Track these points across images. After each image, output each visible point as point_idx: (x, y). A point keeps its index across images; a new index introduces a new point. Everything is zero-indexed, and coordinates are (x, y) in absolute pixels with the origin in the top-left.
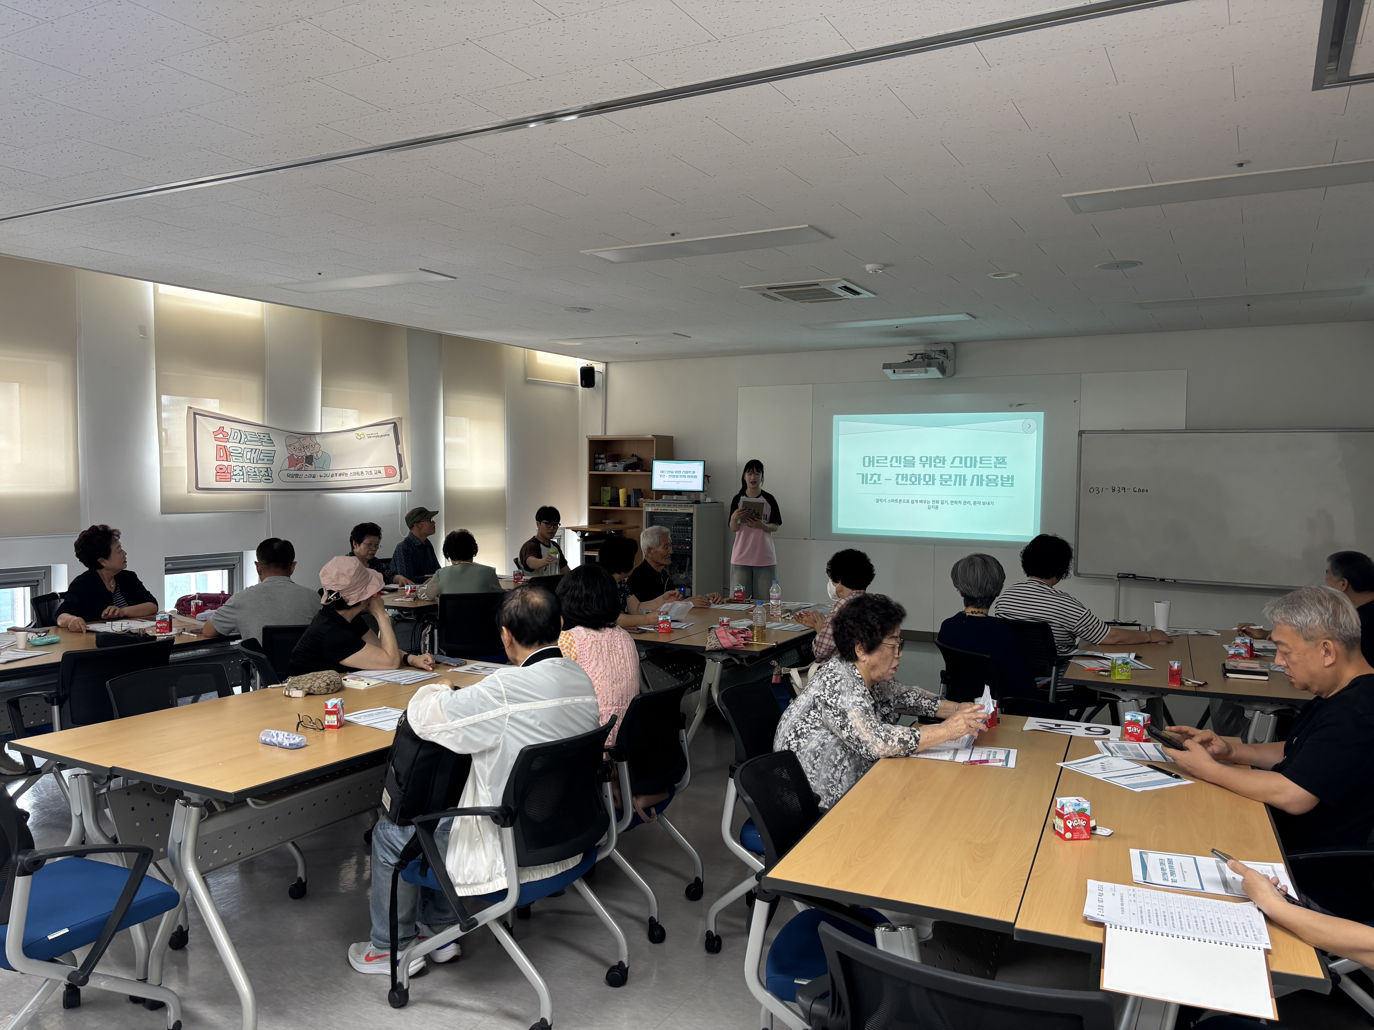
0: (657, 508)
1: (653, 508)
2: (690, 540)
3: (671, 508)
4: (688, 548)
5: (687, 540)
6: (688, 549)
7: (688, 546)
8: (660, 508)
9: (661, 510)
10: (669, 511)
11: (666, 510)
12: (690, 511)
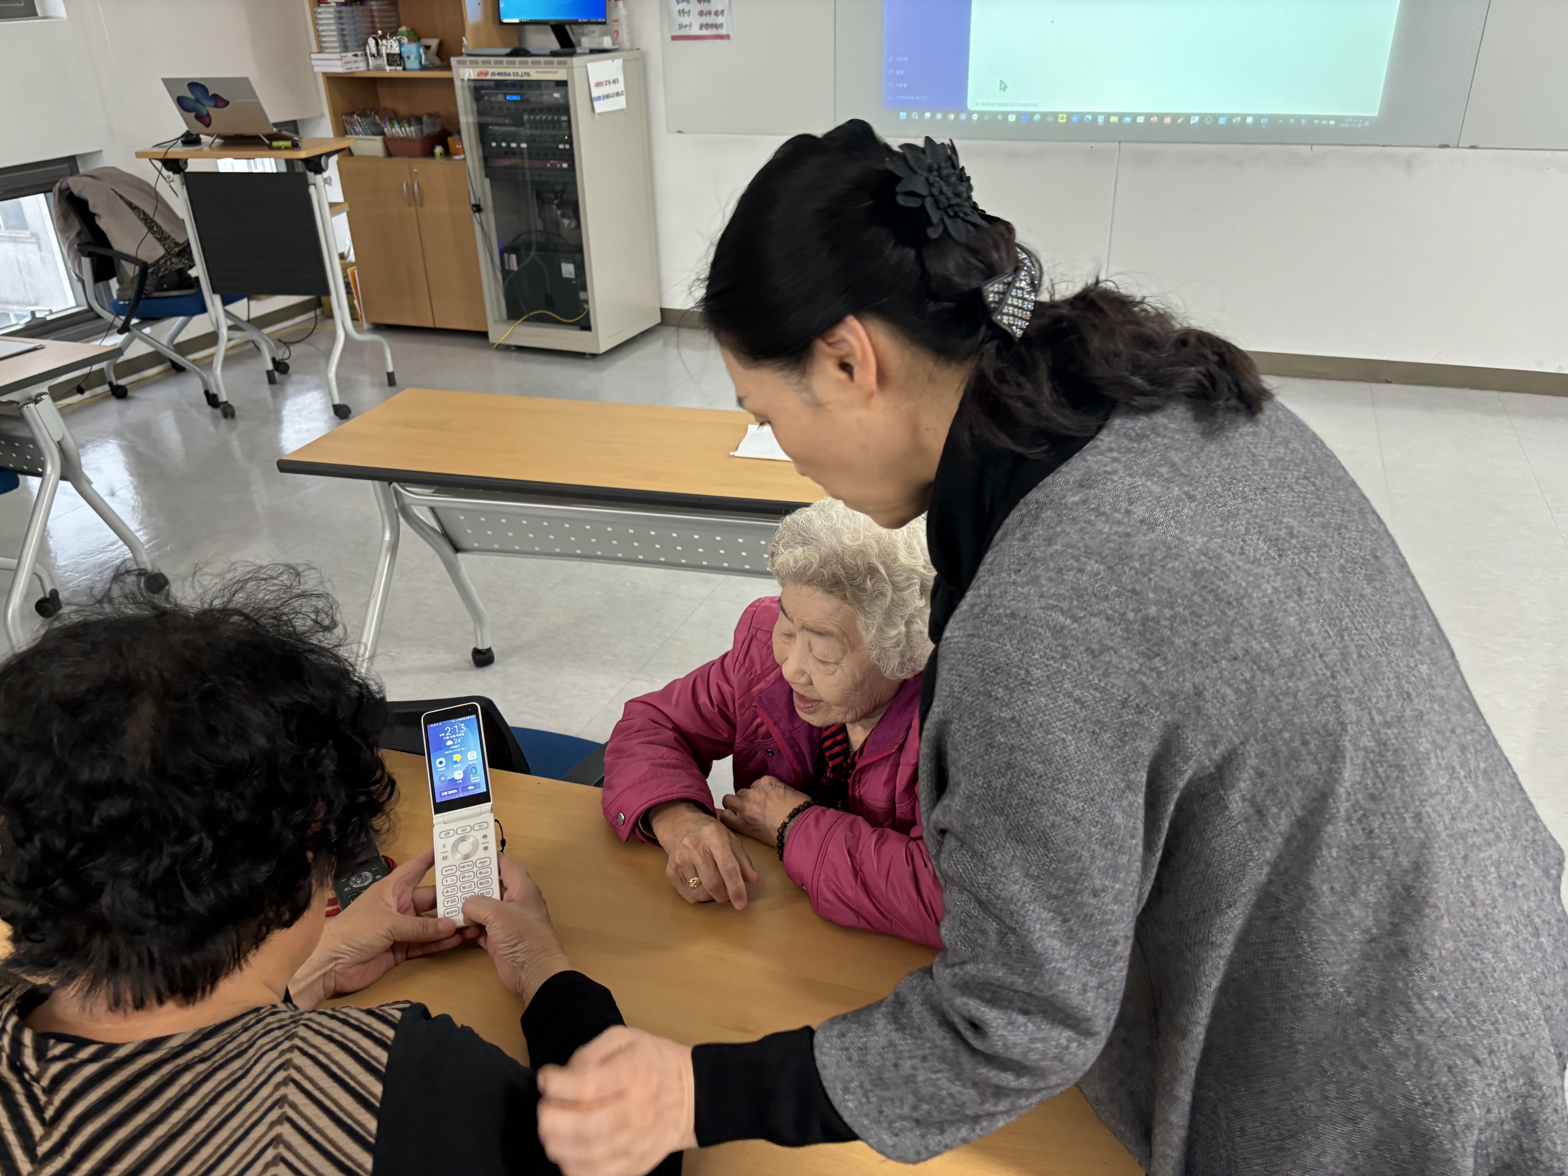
0: (484, 70)
1: (478, 70)
2: (567, 147)
3: (516, 70)
4: (565, 165)
5: (561, 146)
6: (565, 169)
7: (566, 161)
8: (490, 70)
9: (493, 74)
10: (512, 78)
11: (505, 74)
12: (560, 75)
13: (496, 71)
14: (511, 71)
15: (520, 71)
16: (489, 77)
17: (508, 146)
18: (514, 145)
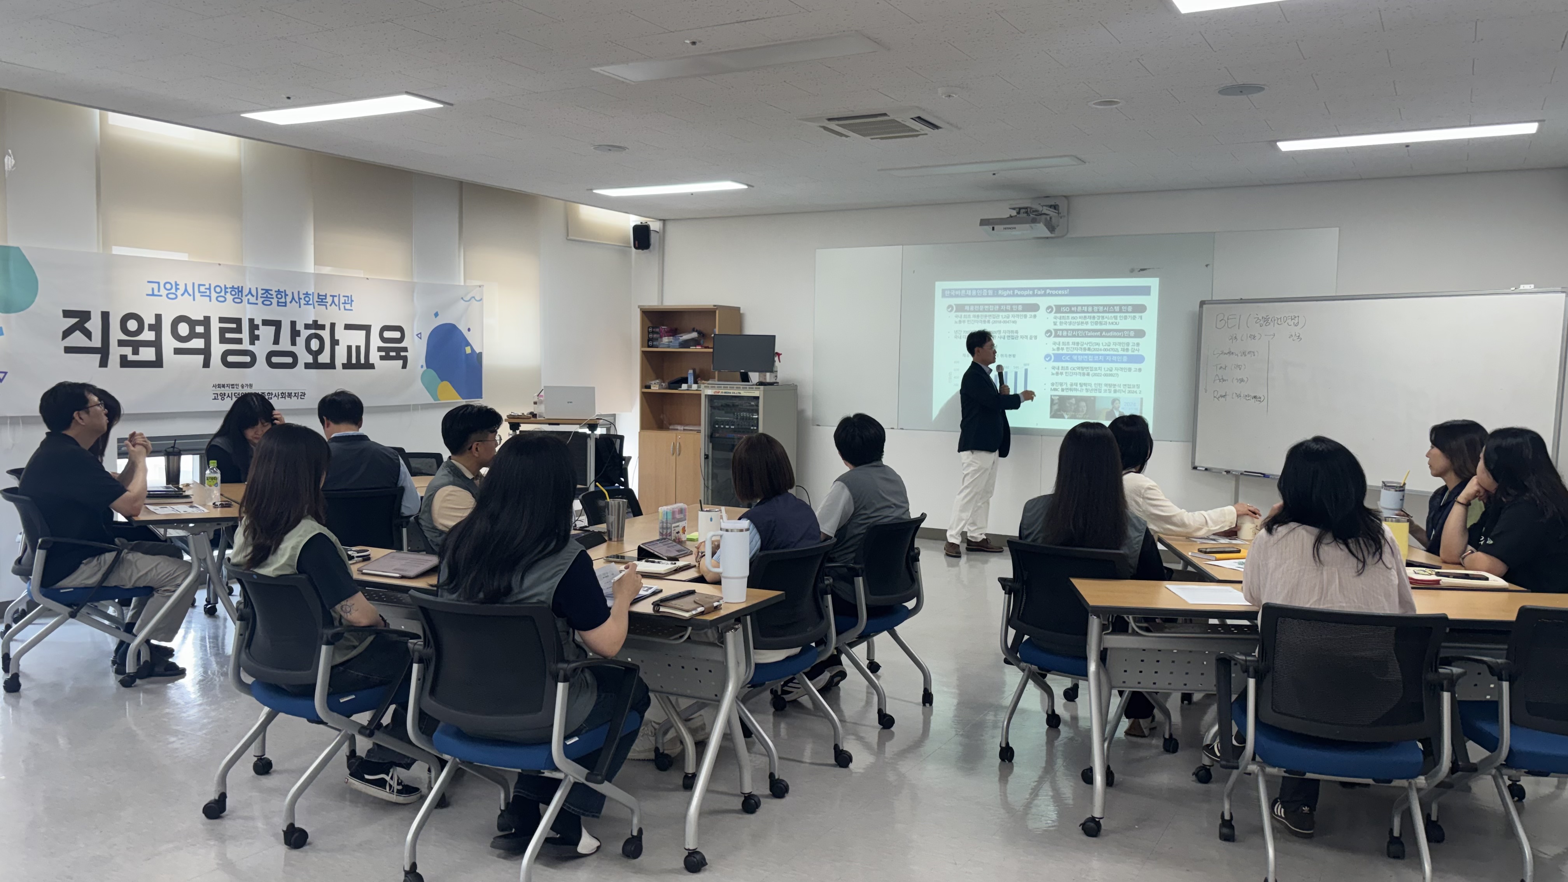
0: (718, 391)
1: (714, 391)
3: (734, 391)
8: (721, 391)
9: (723, 393)
10: (732, 394)
11: (729, 393)
12: (756, 393)
13: (724, 391)
14: (731, 391)
15: (736, 391)
16: (720, 394)
17: (724, 427)
18: (727, 427)
